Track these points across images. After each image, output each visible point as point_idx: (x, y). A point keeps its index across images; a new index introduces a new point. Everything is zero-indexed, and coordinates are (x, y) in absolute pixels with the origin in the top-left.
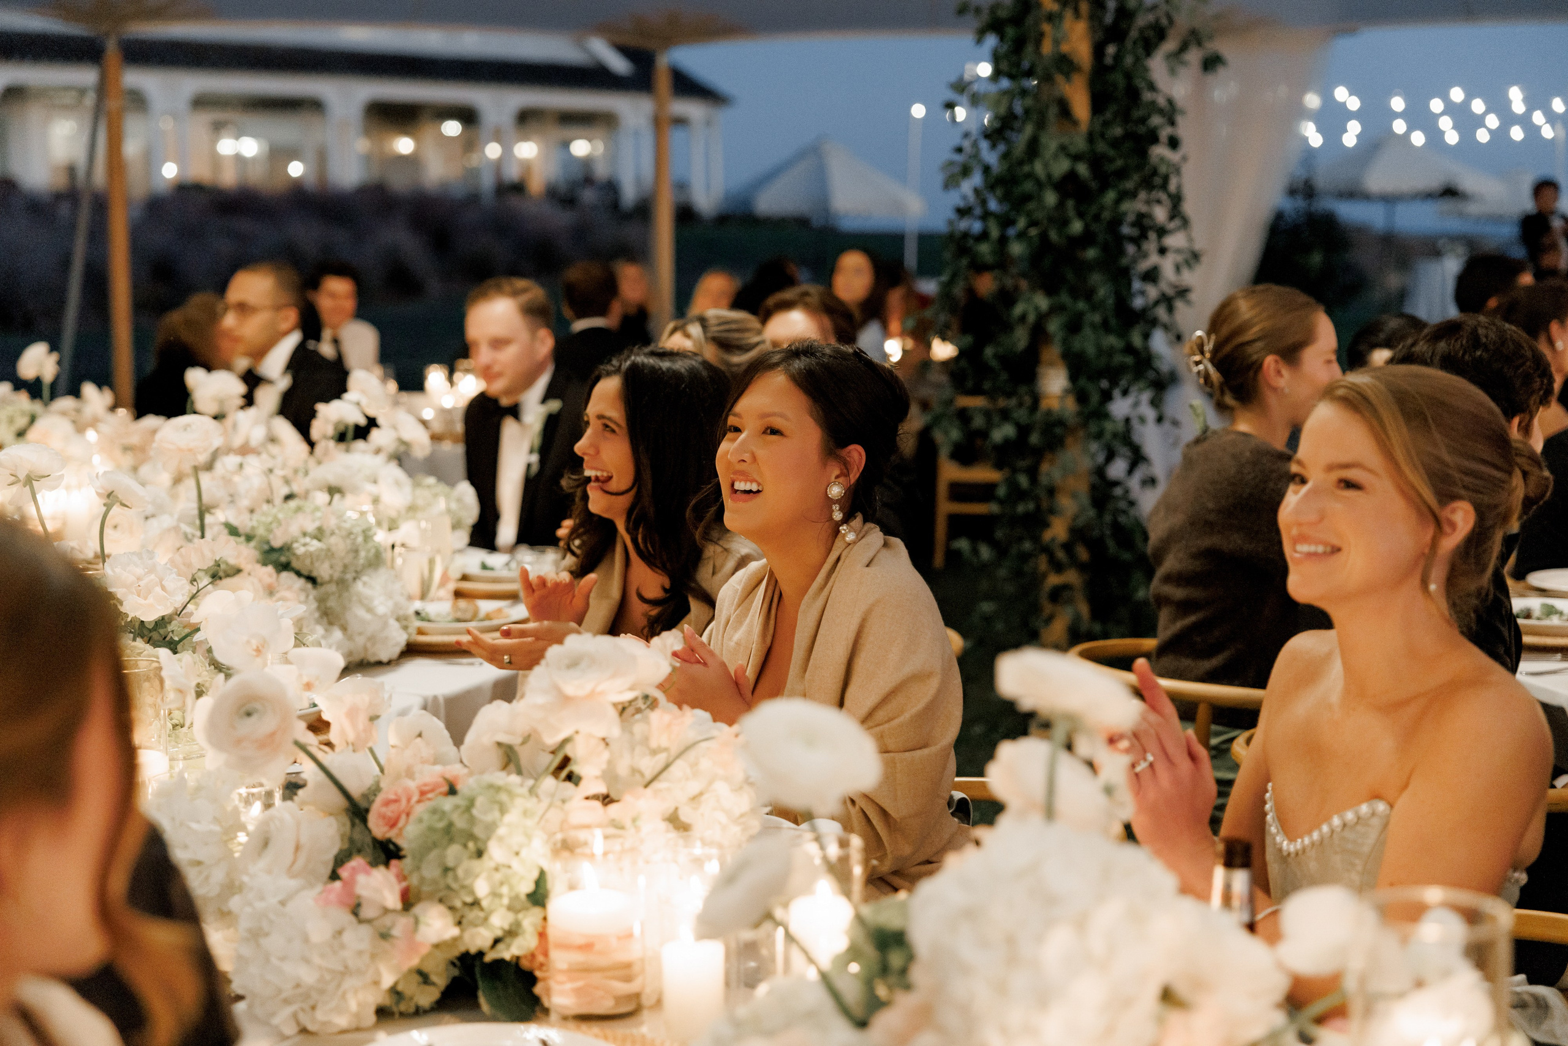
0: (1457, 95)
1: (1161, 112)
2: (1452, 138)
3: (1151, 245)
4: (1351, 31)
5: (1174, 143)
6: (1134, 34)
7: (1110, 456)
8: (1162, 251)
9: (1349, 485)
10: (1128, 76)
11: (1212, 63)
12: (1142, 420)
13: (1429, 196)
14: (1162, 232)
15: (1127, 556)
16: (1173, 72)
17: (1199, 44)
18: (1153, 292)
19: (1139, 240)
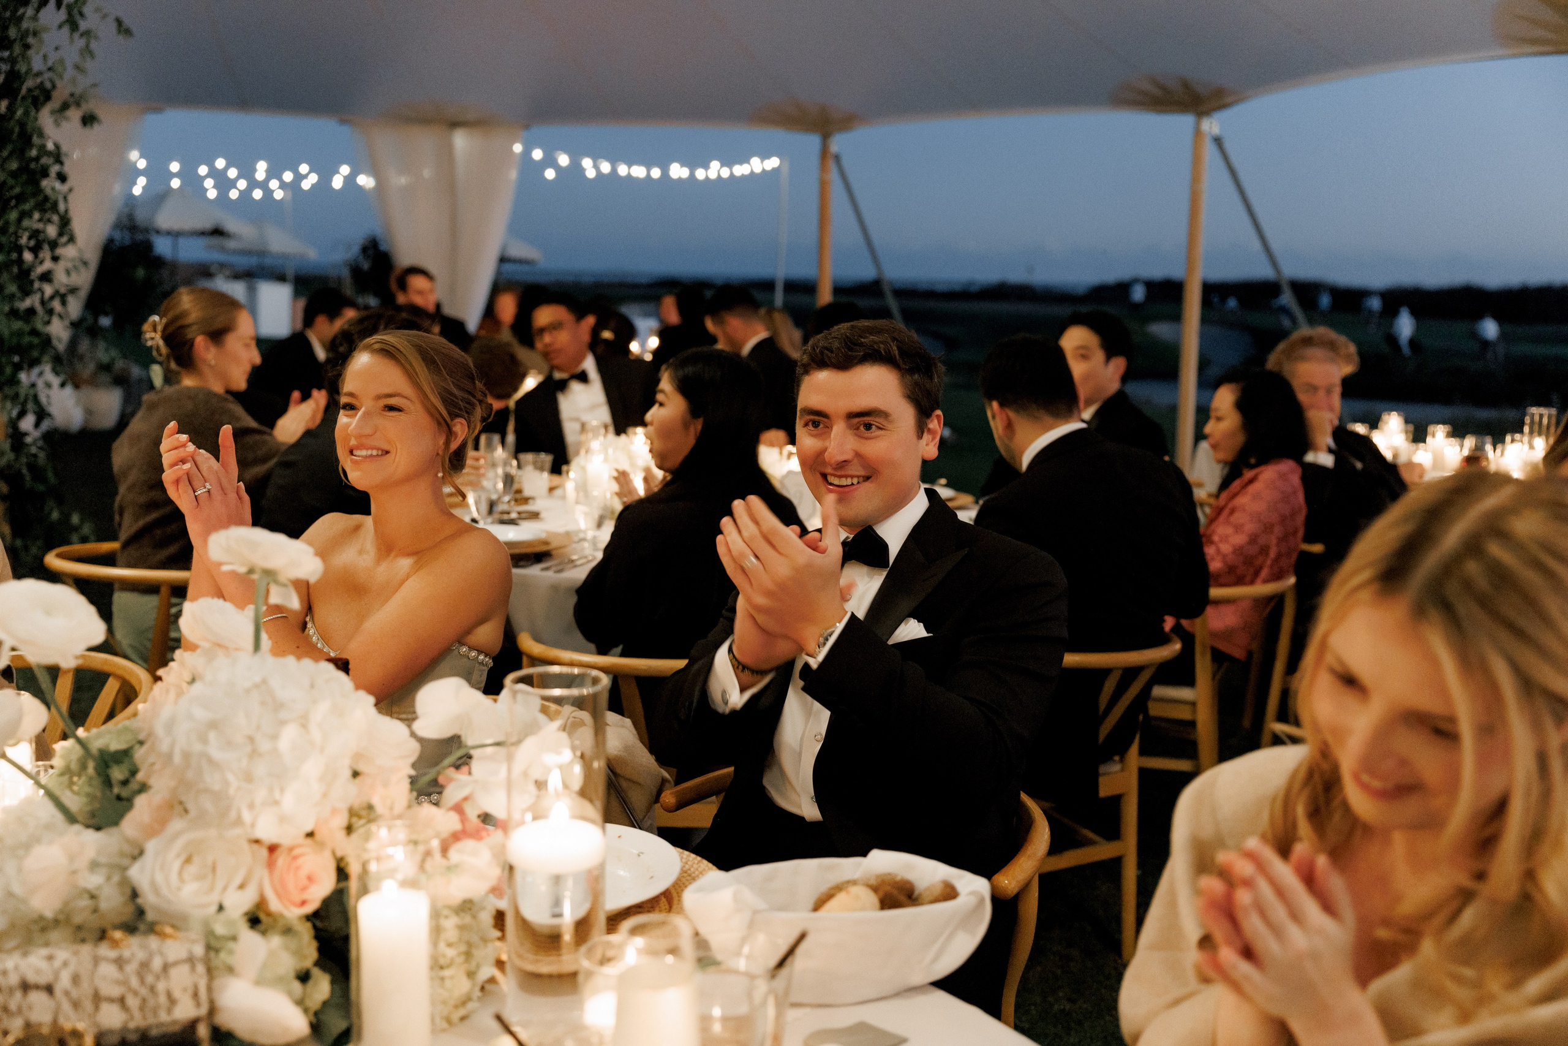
0: (220, 163)
1: (49, 154)
2: (212, 194)
3: (45, 253)
4: (158, 110)
5: (62, 178)
6: (24, 91)
7: (22, 414)
8: (55, 259)
9: (391, 408)
10: (22, 125)
11: (88, 120)
12: (48, 385)
13: (203, 233)
14: (54, 245)
15: (41, 488)
16: (57, 124)
17: (78, 104)
18: (48, 290)
19: (35, 250)
